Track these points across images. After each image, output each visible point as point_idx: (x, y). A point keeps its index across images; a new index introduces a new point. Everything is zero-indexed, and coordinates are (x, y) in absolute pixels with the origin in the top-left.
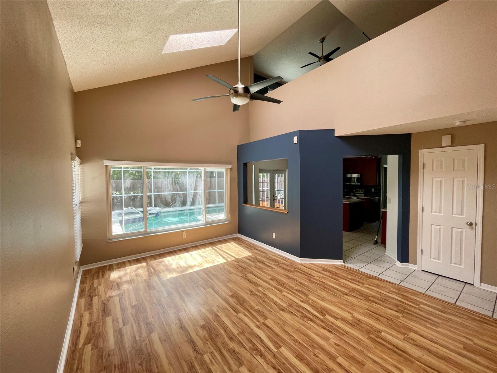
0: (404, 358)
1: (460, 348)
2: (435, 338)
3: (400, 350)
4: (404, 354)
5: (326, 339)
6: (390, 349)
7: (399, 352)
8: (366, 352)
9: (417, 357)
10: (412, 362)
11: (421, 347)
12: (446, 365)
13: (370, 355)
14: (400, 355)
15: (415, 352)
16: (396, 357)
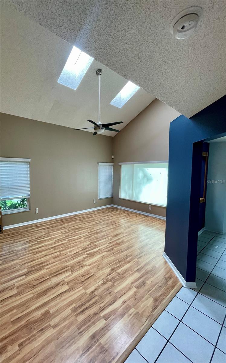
0: (53, 273)
1: (50, 308)
2: (62, 299)
3: (57, 275)
4: (54, 275)
5: (70, 252)
6: (59, 271)
7: (57, 274)
8: (60, 261)
9: (51, 279)
10: (49, 275)
11: (57, 285)
12: (42, 289)
13: (58, 262)
14: (54, 273)
15: (54, 280)
16: (54, 271)
